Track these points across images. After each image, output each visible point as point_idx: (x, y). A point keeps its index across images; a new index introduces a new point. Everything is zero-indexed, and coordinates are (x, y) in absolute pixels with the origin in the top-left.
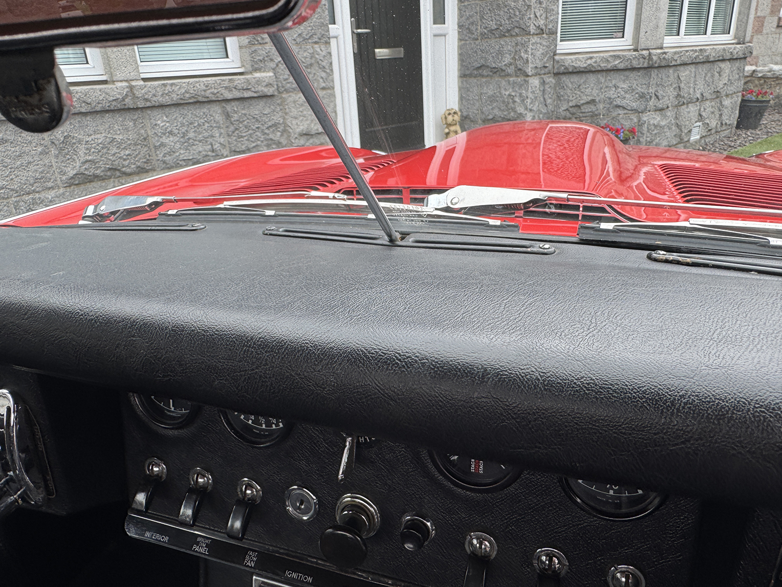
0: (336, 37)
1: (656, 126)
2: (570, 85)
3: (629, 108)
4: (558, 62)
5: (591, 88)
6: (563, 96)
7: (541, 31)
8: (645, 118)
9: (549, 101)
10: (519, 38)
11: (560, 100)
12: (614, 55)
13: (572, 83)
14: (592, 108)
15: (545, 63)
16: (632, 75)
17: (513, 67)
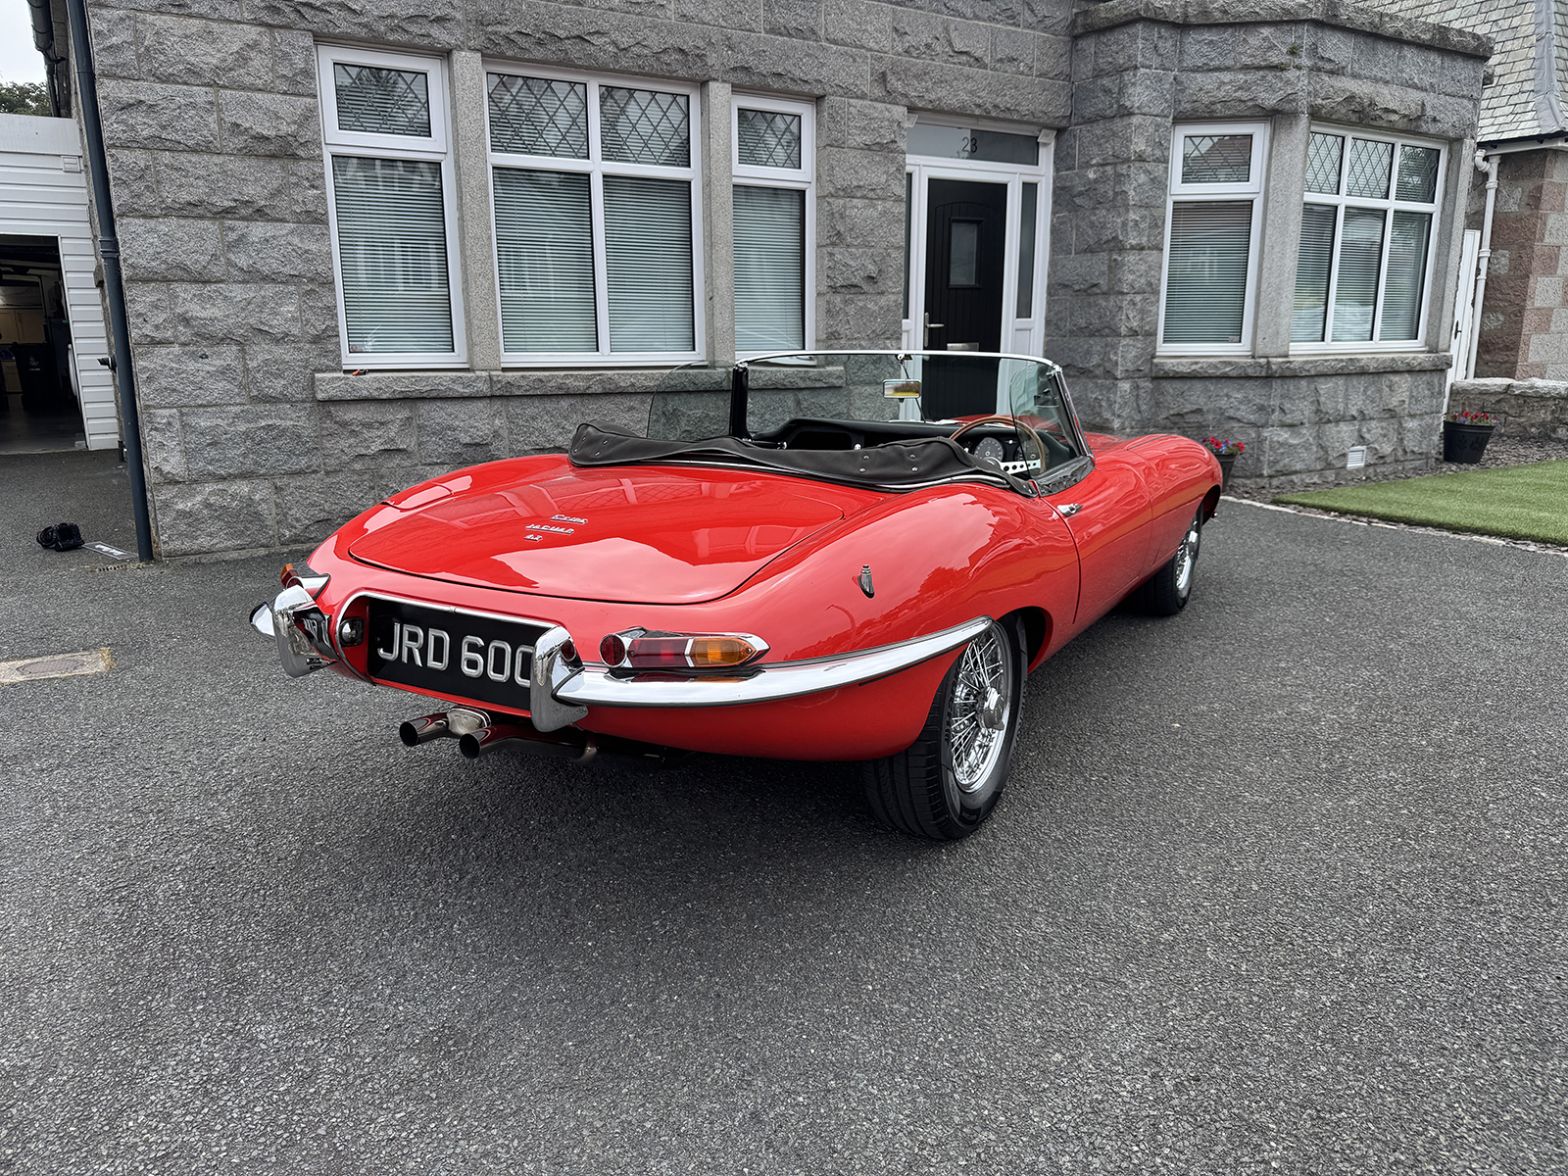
0: (908, 332)
1: (1281, 445)
2: (1171, 391)
3: (1245, 421)
4: (1157, 365)
5: (1196, 397)
6: (1161, 403)
7: (1134, 333)
8: (1266, 433)
9: (1144, 407)
10: (1109, 339)
11: (1159, 407)
12: (1225, 362)
13: (1173, 389)
14: (1199, 418)
15: (1138, 366)
16: (1248, 384)
17: (1101, 369)
